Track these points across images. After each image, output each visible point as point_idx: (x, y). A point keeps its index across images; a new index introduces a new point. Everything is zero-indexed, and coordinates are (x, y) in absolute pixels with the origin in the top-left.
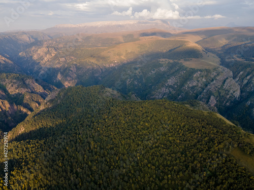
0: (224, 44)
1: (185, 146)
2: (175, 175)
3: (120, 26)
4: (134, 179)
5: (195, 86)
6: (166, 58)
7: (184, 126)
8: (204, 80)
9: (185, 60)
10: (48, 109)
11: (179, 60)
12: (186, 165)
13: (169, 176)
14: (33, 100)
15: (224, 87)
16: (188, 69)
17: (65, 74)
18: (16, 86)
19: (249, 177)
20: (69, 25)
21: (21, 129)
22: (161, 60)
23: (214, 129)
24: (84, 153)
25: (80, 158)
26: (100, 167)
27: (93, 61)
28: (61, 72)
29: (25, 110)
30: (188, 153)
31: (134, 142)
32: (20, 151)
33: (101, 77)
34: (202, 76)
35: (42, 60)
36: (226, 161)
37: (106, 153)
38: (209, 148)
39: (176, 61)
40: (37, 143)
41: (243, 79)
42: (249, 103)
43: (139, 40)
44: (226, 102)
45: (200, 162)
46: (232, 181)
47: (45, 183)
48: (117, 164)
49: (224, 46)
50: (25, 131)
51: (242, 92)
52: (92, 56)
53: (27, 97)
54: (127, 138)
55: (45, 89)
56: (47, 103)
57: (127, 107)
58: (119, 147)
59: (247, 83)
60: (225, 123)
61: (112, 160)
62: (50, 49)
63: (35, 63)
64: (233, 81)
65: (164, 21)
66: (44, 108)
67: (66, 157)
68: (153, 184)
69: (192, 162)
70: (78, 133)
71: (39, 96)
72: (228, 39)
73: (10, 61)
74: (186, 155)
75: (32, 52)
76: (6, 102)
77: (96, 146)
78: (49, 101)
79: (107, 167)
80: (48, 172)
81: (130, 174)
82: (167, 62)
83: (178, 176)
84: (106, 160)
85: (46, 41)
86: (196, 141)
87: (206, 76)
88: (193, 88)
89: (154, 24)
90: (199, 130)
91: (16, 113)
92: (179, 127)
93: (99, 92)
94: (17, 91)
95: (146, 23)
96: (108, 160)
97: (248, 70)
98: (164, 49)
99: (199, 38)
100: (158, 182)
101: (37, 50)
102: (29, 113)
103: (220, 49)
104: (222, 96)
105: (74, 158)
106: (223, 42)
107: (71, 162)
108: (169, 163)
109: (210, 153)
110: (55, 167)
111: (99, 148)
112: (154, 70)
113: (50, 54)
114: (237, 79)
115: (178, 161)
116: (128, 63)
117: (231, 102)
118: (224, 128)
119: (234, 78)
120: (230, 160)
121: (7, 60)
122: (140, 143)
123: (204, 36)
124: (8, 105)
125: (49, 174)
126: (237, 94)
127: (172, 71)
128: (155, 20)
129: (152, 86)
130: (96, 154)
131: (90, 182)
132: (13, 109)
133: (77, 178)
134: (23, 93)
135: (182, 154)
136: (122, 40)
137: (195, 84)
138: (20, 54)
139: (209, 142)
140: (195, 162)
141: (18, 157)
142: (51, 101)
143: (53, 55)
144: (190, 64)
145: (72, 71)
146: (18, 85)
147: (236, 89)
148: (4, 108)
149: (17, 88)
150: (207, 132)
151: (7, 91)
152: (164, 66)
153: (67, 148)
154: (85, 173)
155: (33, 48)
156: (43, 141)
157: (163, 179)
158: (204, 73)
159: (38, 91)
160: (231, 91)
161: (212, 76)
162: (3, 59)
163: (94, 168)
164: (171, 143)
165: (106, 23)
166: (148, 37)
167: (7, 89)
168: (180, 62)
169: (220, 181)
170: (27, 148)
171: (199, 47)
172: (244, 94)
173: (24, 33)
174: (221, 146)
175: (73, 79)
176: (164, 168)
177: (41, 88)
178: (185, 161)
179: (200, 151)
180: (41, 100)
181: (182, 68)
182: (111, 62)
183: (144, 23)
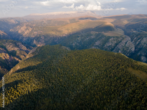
0: (126, 24)
1: (106, 68)
2: (101, 80)
3: (67, 14)
4: (81, 83)
5: (111, 46)
6: (95, 31)
7: (105, 59)
8: (115, 42)
9: (105, 32)
10: (31, 57)
11: (102, 32)
12: (106, 76)
13: (99, 81)
14: (21, 54)
15: (126, 46)
16: (107, 37)
17: (38, 41)
18: (11, 46)
19: (136, 78)
20: (38, 14)
21: (18, 67)
22: (92, 32)
23: (120, 60)
24: (55, 74)
25: (54, 76)
26: (64, 79)
27: (53, 33)
28: (35, 39)
29: (17, 59)
30: (107, 70)
31: (80, 67)
32: (20, 76)
33: (58, 42)
34: (114, 40)
35: (24, 33)
36: (125, 72)
37: (67, 73)
38: (118, 68)
39: (100, 32)
40: (28, 72)
41: (136, 42)
42: (139, 53)
43: (79, 22)
44: (127, 54)
45: (113, 74)
46: (128, 80)
47: (37, 88)
48: (72, 78)
49: (126, 25)
50: (20, 68)
51: (135, 48)
52: (52, 31)
53: (18, 52)
54: (77, 66)
55: (27, 48)
56: (30, 55)
57: (76, 53)
58: (73, 70)
59: (138, 43)
60: (125, 57)
61: (70, 76)
62: (28, 27)
63: (20, 35)
64: (131, 43)
65: (93, 12)
66: (29, 57)
67: (46, 76)
68: (91, 85)
69: (110, 74)
70: (51, 65)
71: (24, 52)
72: (128, 21)
73: (5, 34)
74: (107, 72)
75: (17, 29)
76: (7, 54)
77: (61, 70)
78: (31, 53)
79: (68, 79)
80: (38, 83)
81: (79, 82)
82: (95, 33)
83: (103, 80)
84: (67, 76)
85: (25, 23)
86: (111, 65)
87: (116, 40)
88: (109, 46)
89: (87, 13)
90: (113, 61)
91: (12, 61)
92: (103, 60)
93: (59, 48)
94: (12, 49)
95: (82, 13)
96: (68, 76)
97: (139, 36)
98: (93, 26)
99: (112, 20)
100: (93, 83)
101: (21, 28)
102: (20, 61)
103: (124, 26)
104: (125, 51)
105: (50, 76)
106: (125, 22)
107: (49, 78)
108: (98, 76)
109: (118, 70)
110: (41, 81)
111: (63, 71)
112: (88, 38)
113: (29, 30)
114: (133, 42)
115: (103, 74)
116: (73, 34)
117: (130, 54)
118: (125, 59)
119: (131, 41)
120: (127, 72)
121: (4, 33)
122: (83, 68)
123: (115, 19)
124: (8, 56)
125: (38, 84)
126: (133, 49)
127: (98, 38)
128: (87, 11)
129: (87, 46)
130: (61, 74)
131: (59, 86)
132: (11, 58)
133: (53, 85)
134: (16, 50)
135: (105, 71)
136: (69, 22)
137: (110, 44)
138: (10, 30)
139: (118, 66)
140: (111, 74)
141: (20, 79)
142: (33, 53)
143: (30, 30)
144: (108, 34)
145: (42, 39)
146: (13, 46)
147: (132, 47)
148: (6, 58)
149: (12, 48)
150: (117, 61)
151: (7, 50)
152: (93, 35)
153: (46, 72)
154: (57, 82)
155: (18, 27)
156: (32, 71)
157: (96, 82)
158: (115, 39)
159: (24, 49)
160: (130, 48)
161: (120, 40)
162: (2, 32)
163: (61, 80)
164: (99, 67)
165: (59, 13)
166: (83, 20)
167: (7, 48)
168: (102, 33)
169: (122, 80)
170: (23, 75)
171: (112, 25)
172: (137, 49)
173: (12, 18)
174: (123, 67)
175: (42, 43)
176: (96, 78)
177: (25, 47)
178: (106, 74)
179: (113, 70)
180: (26, 54)
181: (103, 36)
182: (64, 34)
183: (81, 13)
